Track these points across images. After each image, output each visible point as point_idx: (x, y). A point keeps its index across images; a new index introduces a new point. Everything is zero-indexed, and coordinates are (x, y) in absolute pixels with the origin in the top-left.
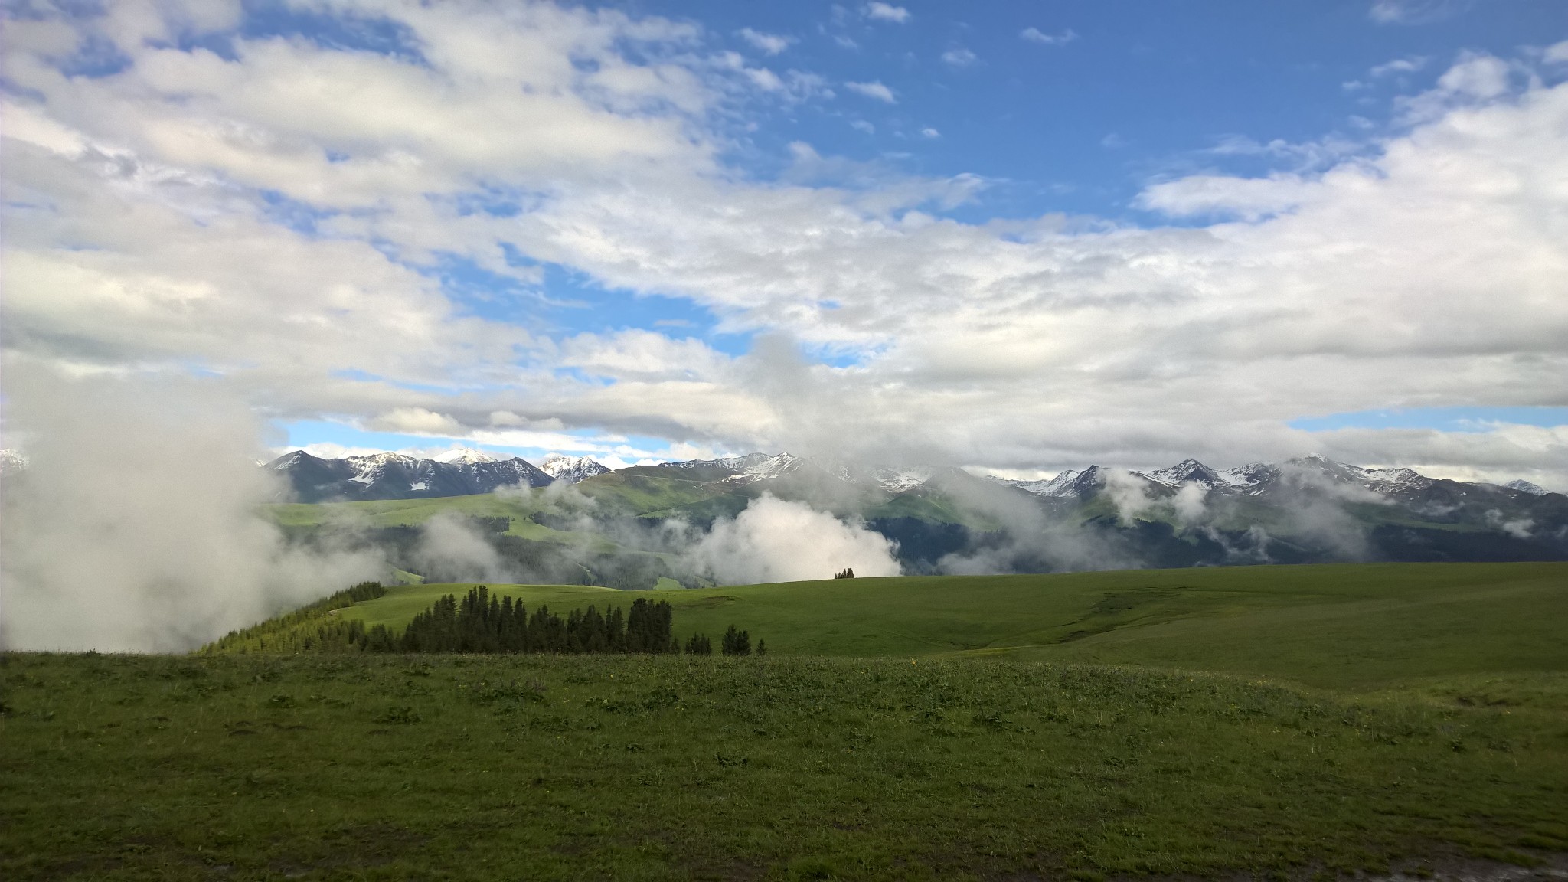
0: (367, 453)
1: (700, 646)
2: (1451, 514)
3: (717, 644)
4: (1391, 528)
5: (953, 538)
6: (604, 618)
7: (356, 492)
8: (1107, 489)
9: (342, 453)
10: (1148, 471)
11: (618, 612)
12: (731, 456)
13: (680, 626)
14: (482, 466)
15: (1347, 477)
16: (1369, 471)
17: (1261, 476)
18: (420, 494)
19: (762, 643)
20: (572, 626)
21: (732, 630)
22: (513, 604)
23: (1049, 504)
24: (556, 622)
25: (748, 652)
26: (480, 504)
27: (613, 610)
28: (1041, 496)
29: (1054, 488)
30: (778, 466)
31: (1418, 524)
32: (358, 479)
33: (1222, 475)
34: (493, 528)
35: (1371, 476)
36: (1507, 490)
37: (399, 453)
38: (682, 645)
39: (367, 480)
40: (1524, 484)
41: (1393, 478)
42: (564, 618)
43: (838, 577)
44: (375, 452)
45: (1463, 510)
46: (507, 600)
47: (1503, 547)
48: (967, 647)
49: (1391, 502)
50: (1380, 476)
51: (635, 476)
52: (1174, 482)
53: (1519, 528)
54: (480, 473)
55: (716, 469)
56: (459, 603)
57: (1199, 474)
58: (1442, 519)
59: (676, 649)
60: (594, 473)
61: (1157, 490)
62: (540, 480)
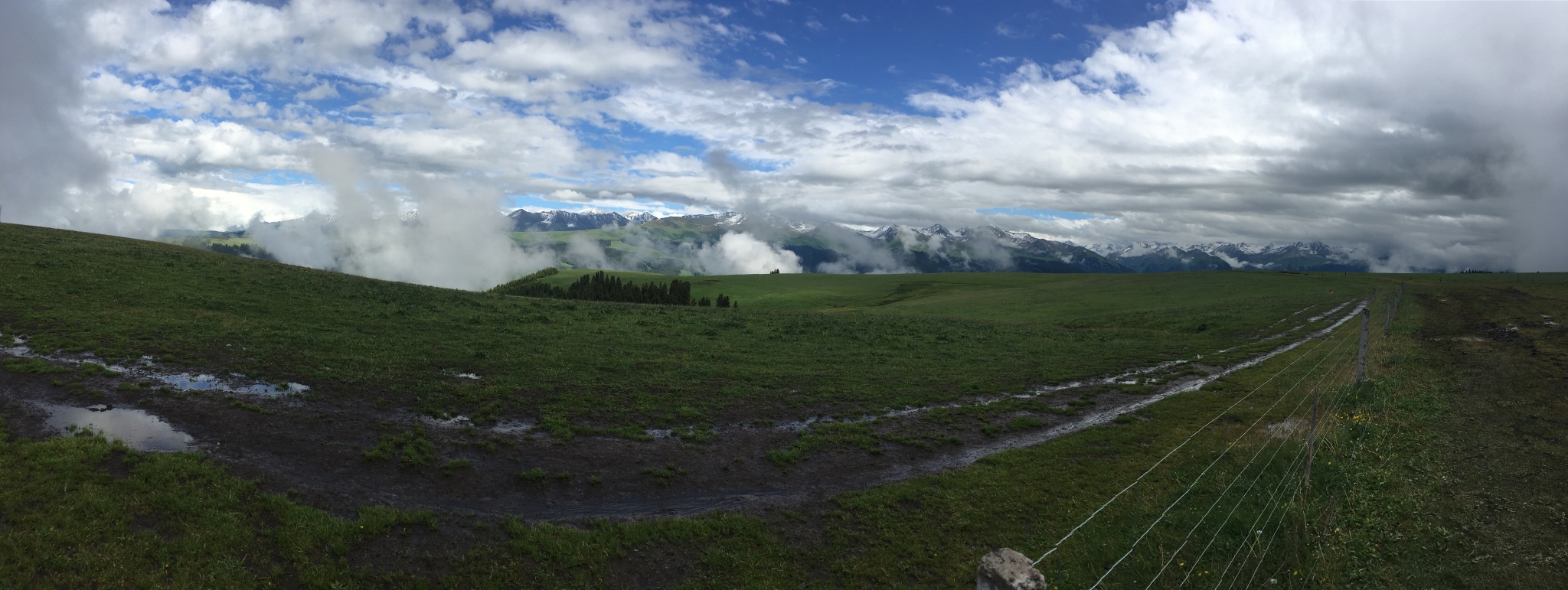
0: (549, 210)
1: (705, 302)
2: (1043, 253)
3: (714, 303)
4: (1022, 258)
5: (829, 257)
6: (658, 287)
7: (544, 228)
8: (898, 235)
9: (539, 211)
10: (919, 229)
11: (665, 285)
12: (717, 213)
13: (695, 293)
14: (598, 216)
15: (1003, 235)
16: (1013, 234)
17: (965, 233)
18: (571, 229)
19: (736, 302)
20: (644, 290)
21: (721, 295)
22: (616, 280)
23: (875, 242)
24: (637, 289)
25: (729, 306)
26: (595, 233)
27: (663, 284)
28: (871, 238)
29: (876, 235)
30: (741, 219)
31: (1030, 256)
32: (545, 222)
33: (951, 232)
34: (604, 244)
35: (1014, 236)
36: (1064, 244)
37: (562, 210)
38: (697, 302)
39: (549, 222)
40: (1071, 242)
41: (1022, 237)
42: (640, 287)
43: (772, 273)
44: (552, 210)
45: (1048, 252)
46: (613, 278)
47: (1058, 267)
48: (835, 307)
49: (1020, 247)
50: (1018, 236)
51: (669, 221)
52: (930, 234)
53: (1067, 259)
54: (598, 219)
55: (711, 219)
56: (591, 278)
57: (941, 231)
58: (1040, 255)
59: (694, 304)
60: (650, 220)
61: (922, 238)
62: (623, 222)
